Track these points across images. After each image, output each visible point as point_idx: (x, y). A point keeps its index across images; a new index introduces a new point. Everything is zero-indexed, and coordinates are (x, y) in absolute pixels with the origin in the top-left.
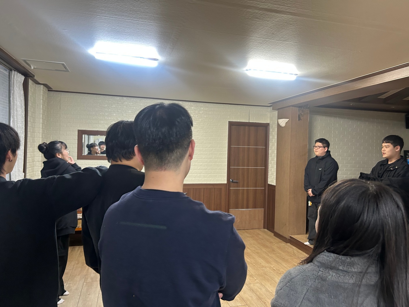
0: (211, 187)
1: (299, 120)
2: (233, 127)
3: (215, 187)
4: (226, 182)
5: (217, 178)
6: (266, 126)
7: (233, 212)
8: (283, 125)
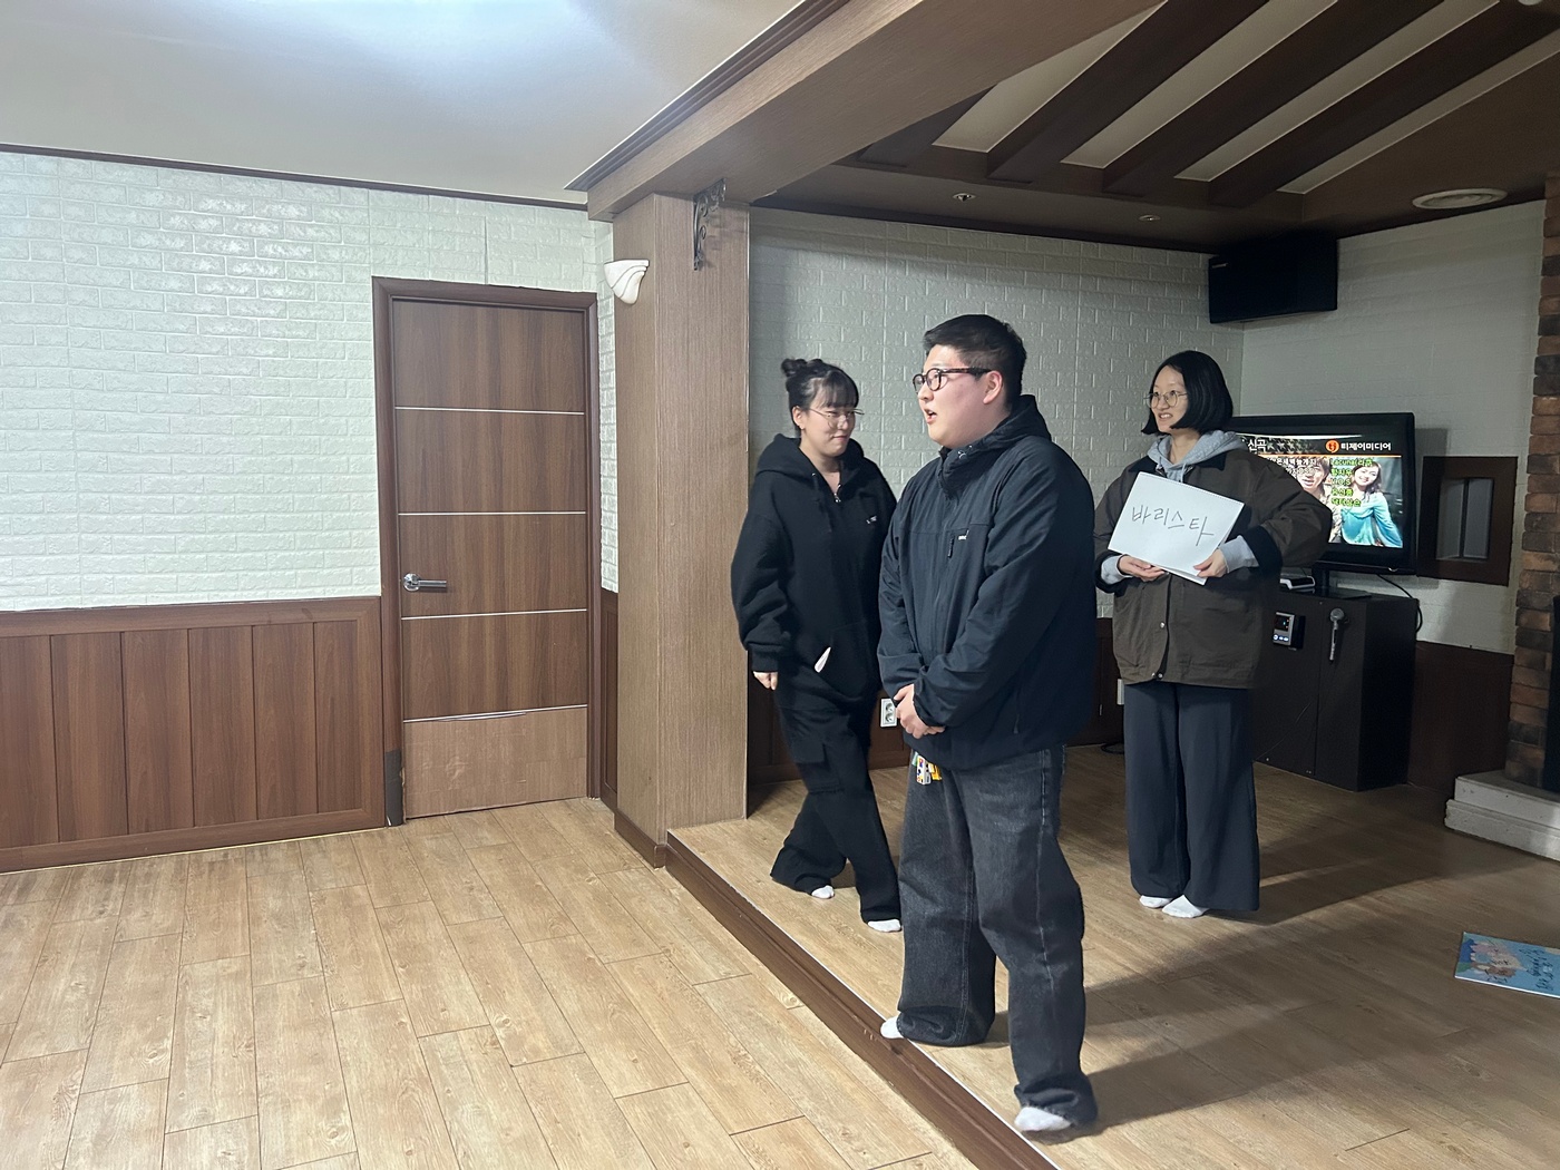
0: (290, 617)
3: (317, 616)
4: (375, 589)
5: (326, 572)
6: (579, 308)
7: (425, 733)
8: (630, 293)
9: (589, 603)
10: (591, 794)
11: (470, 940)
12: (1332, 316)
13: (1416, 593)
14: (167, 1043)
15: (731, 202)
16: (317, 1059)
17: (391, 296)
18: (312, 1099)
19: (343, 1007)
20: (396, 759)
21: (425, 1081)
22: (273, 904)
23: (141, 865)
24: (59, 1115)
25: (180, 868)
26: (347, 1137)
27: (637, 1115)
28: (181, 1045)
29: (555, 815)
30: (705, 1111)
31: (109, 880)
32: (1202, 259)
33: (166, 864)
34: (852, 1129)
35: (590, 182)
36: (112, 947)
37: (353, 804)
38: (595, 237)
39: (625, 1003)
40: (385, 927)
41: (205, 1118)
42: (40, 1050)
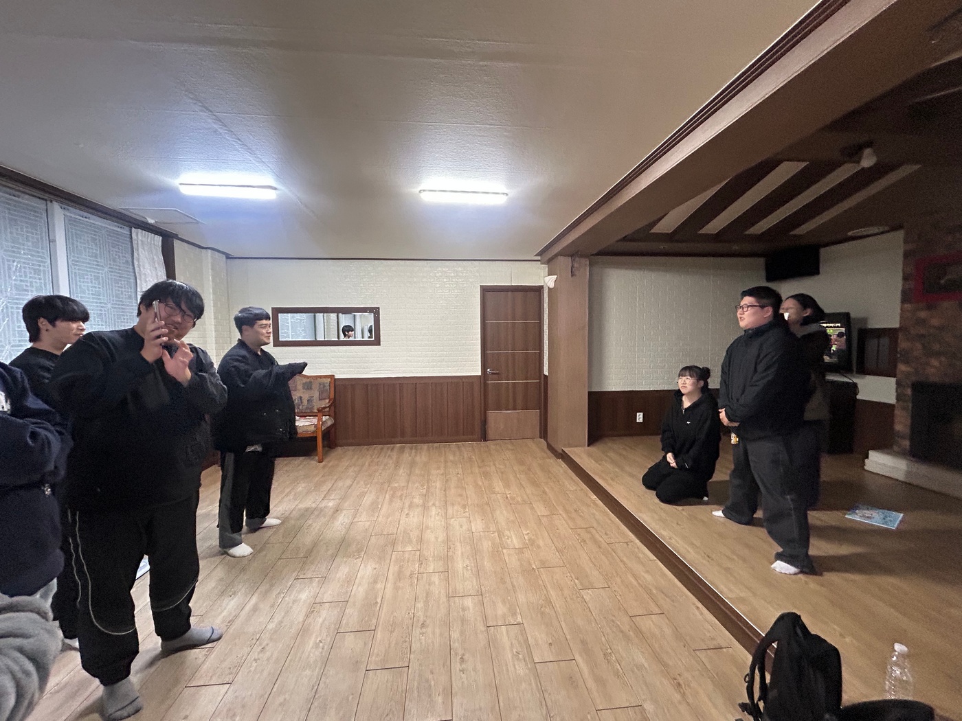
0: (455, 380)
1: (572, 275)
2: (489, 294)
3: (464, 380)
4: (479, 373)
5: (466, 368)
6: (539, 289)
7: (492, 415)
8: (552, 285)
9: (540, 379)
10: (541, 438)
11: (502, 473)
12: (816, 278)
13: (855, 380)
14: (425, 487)
15: (582, 256)
16: (461, 495)
17: (485, 290)
18: (459, 504)
19: (467, 485)
20: (484, 422)
21: (488, 504)
22: (451, 458)
23: (419, 445)
24: (401, 499)
25: (428, 448)
26: (467, 514)
27: (544, 520)
28: (428, 488)
29: (529, 442)
30: (564, 522)
31: (411, 449)
32: (762, 261)
33: (425, 446)
34: (608, 532)
35: (540, 254)
36: (413, 464)
37: (472, 434)
38: (544, 269)
39: (545, 492)
40: (480, 467)
41: (434, 504)
42: (396, 485)
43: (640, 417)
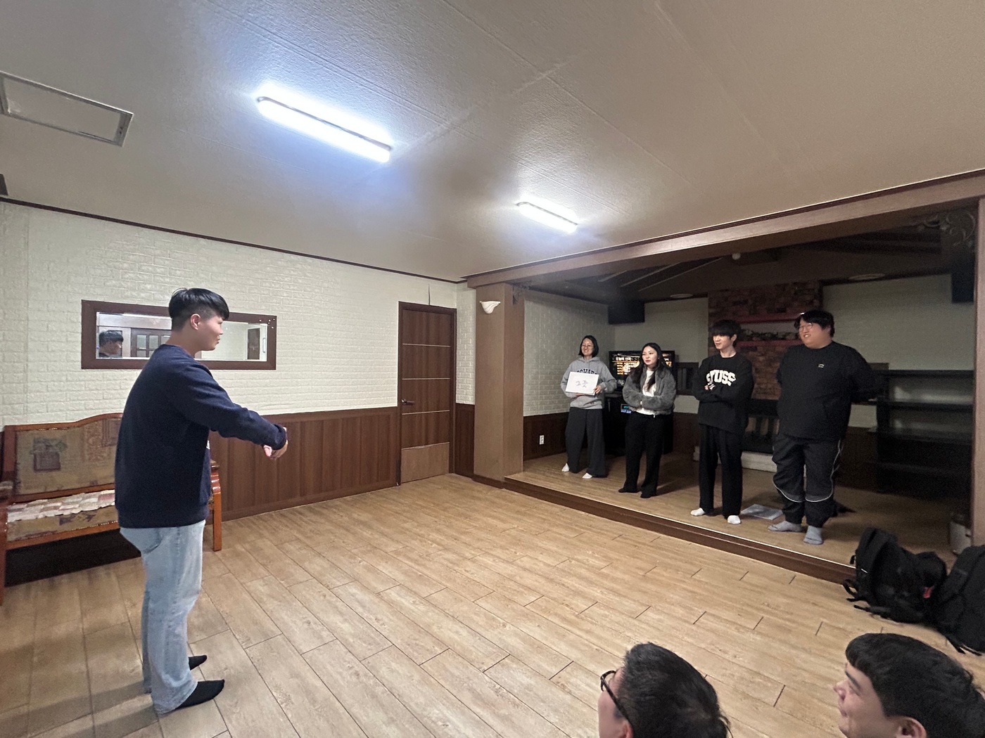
1: (513, 303)
2: (406, 312)
3: (381, 413)
4: (396, 404)
7: (406, 452)
8: (491, 311)
9: (452, 408)
10: (451, 472)
17: (404, 308)
20: (399, 463)
32: (605, 306)
37: (387, 479)
38: (467, 292)
39: (543, 519)
43: (542, 440)
